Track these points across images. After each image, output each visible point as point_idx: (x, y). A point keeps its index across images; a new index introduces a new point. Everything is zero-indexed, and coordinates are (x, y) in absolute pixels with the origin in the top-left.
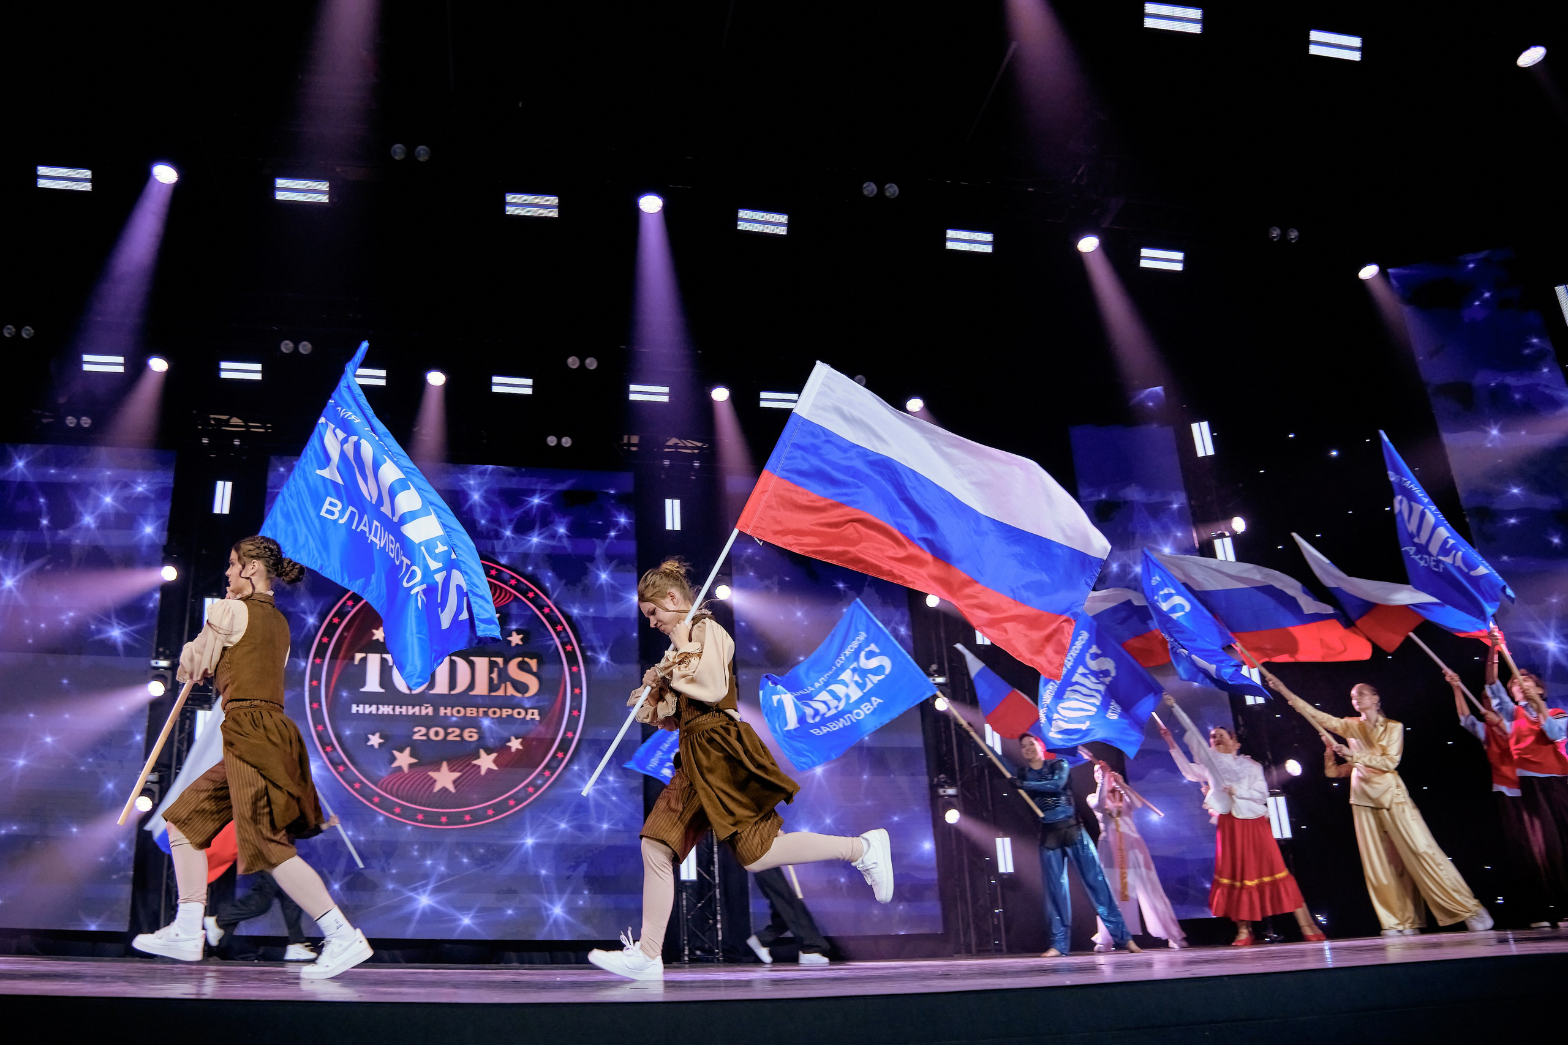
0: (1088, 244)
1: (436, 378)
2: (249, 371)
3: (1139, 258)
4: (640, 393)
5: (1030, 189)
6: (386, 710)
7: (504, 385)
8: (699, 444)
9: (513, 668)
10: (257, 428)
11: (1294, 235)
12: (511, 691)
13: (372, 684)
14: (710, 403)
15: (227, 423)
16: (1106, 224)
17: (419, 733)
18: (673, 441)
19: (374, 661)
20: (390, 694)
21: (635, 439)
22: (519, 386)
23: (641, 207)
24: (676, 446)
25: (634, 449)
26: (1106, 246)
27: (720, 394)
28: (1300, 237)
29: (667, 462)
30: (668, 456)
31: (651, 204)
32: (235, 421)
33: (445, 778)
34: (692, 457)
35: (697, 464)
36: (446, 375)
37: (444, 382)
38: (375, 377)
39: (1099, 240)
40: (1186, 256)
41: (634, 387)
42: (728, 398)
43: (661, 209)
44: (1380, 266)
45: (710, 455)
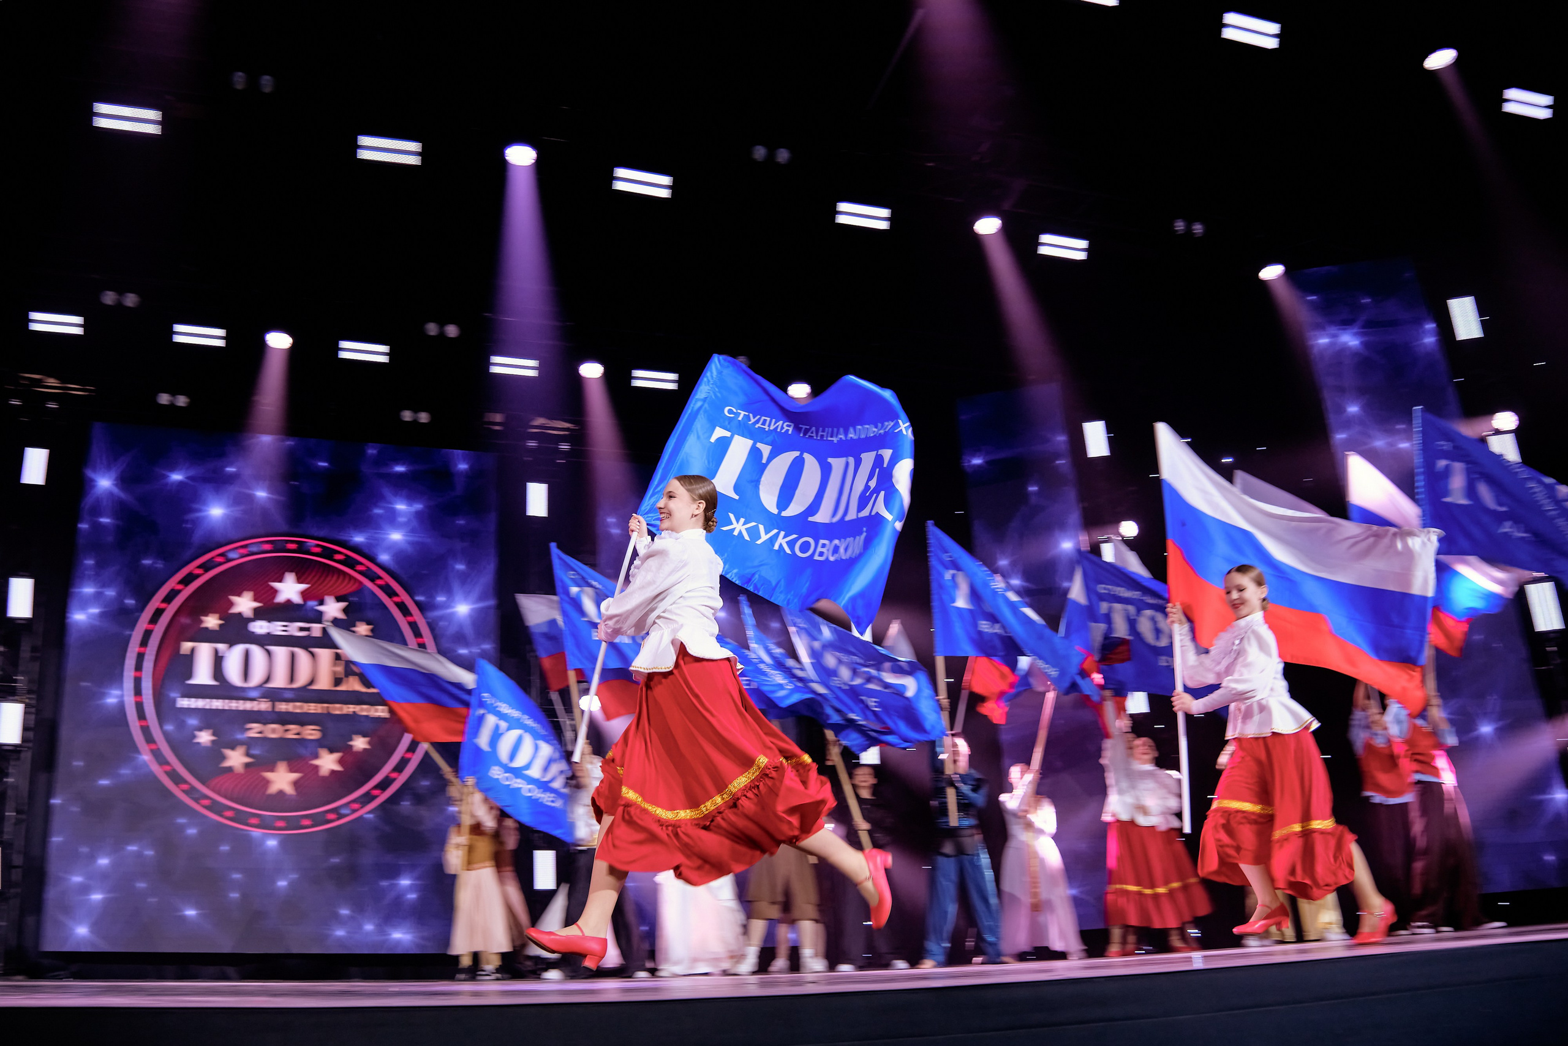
0: (988, 226)
1: (279, 341)
2: (69, 324)
3: (1038, 243)
4: (503, 365)
5: (930, 164)
6: (217, 704)
7: (353, 350)
8: (568, 425)
10: (76, 390)
11: (1198, 229)
12: (356, 685)
13: (202, 675)
14: (579, 381)
15: (39, 383)
16: (1006, 206)
17: (254, 730)
18: (540, 421)
19: (204, 653)
20: (222, 688)
21: (498, 418)
22: (375, 353)
23: (507, 158)
24: (543, 427)
25: (497, 428)
26: (1007, 230)
27: (592, 371)
28: (1205, 232)
29: (532, 444)
30: (533, 436)
31: (521, 156)
32: (52, 382)
33: (282, 780)
34: (563, 439)
35: (565, 447)
36: (291, 337)
37: (290, 345)
38: (211, 337)
39: (1000, 222)
40: (1090, 245)
41: (496, 359)
42: (600, 375)
43: (533, 161)
44: (1285, 266)
45: (580, 437)
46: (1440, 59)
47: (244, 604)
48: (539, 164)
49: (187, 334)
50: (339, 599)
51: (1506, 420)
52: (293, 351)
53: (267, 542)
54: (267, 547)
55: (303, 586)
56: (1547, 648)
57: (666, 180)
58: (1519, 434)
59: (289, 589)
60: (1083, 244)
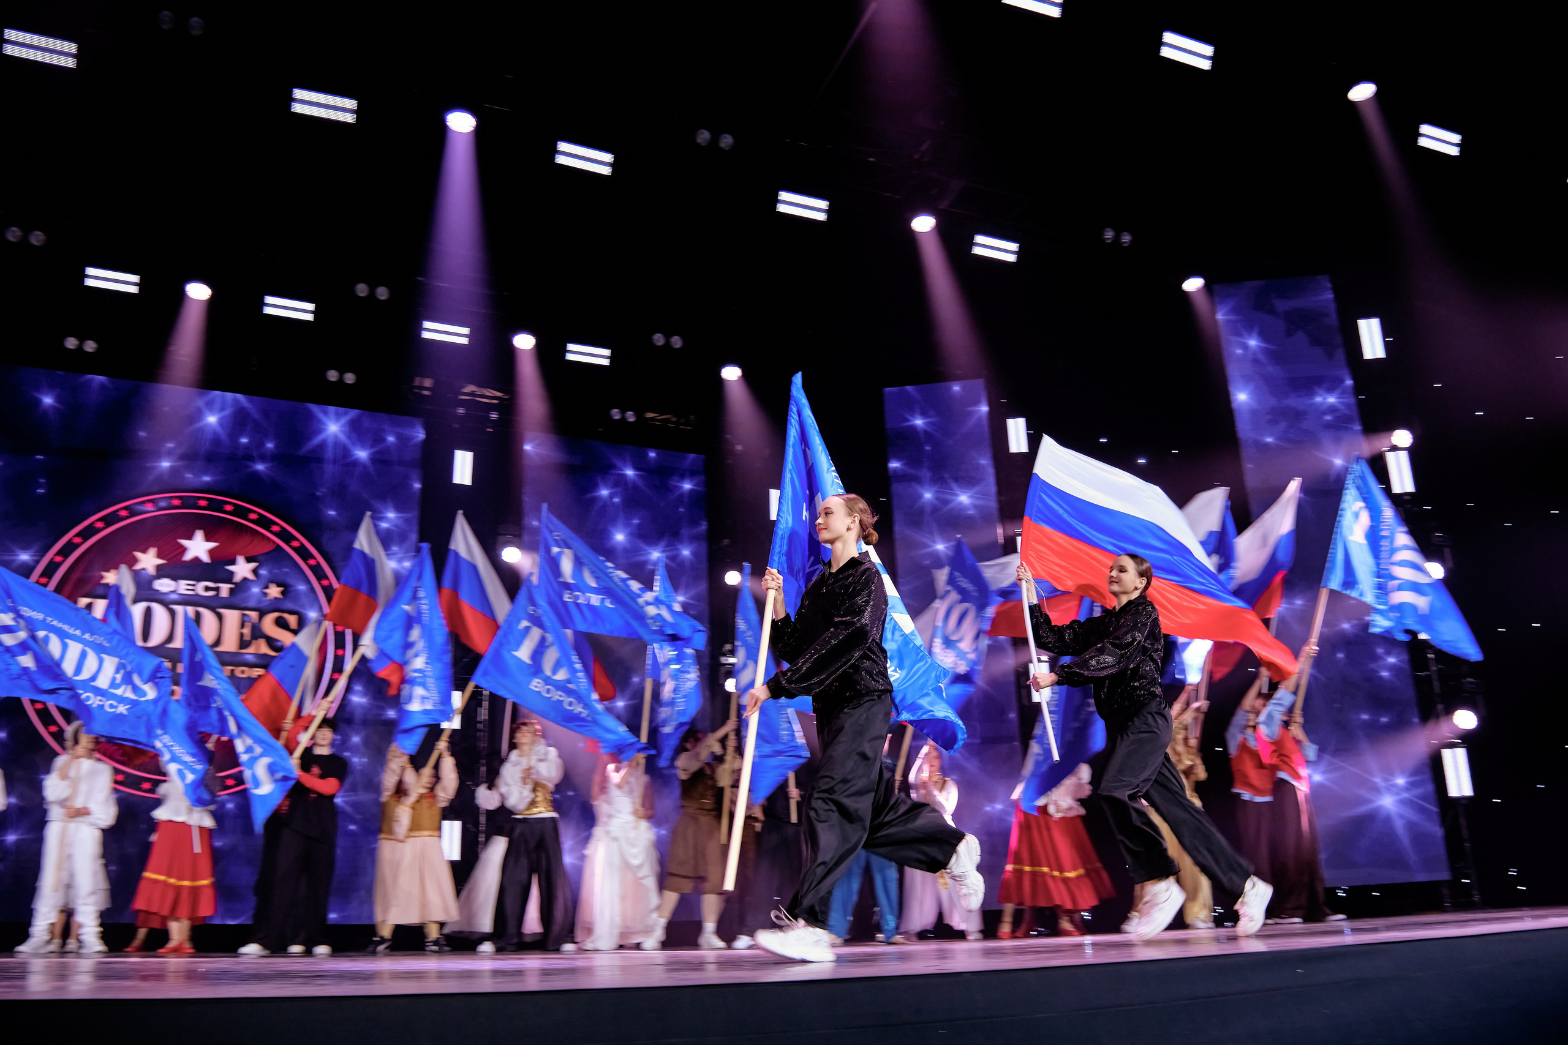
0: (923, 224)
1: (198, 292)
3: (972, 244)
4: (434, 331)
5: (871, 159)
7: (277, 306)
8: (499, 394)
9: (268, 625)
11: (1126, 238)
12: (264, 649)
14: (511, 352)
16: (943, 205)
18: (470, 388)
19: (101, 609)
21: (428, 383)
22: (301, 310)
23: (448, 124)
24: (472, 394)
25: (426, 393)
26: (941, 229)
27: (524, 342)
28: (1132, 242)
29: (461, 411)
30: (463, 403)
31: (461, 122)
34: (492, 407)
35: (494, 416)
36: (210, 288)
37: (209, 297)
38: (126, 283)
39: (935, 221)
40: (1020, 248)
41: (427, 324)
42: (532, 347)
43: (473, 129)
44: (1205, 279)
45: (509, 407)
46: (1362, 92)
47: (148, 561)
48: (478, 131)
49: (99, 278)
50: (249, 560)
51: (1403, 437)
52: (212, 303)
53: (177, 497)
54: (176, 502)
55: (212, 545)
56: (1428, 655)
57: (608, 157)
58: (1413, 451)
59: (198, 547)
60: (1014, 247)
